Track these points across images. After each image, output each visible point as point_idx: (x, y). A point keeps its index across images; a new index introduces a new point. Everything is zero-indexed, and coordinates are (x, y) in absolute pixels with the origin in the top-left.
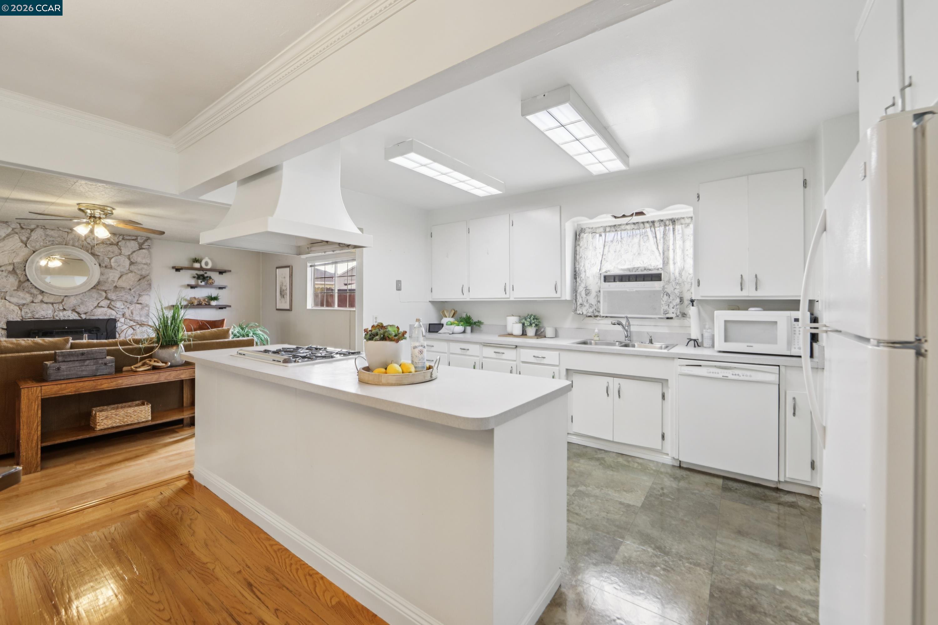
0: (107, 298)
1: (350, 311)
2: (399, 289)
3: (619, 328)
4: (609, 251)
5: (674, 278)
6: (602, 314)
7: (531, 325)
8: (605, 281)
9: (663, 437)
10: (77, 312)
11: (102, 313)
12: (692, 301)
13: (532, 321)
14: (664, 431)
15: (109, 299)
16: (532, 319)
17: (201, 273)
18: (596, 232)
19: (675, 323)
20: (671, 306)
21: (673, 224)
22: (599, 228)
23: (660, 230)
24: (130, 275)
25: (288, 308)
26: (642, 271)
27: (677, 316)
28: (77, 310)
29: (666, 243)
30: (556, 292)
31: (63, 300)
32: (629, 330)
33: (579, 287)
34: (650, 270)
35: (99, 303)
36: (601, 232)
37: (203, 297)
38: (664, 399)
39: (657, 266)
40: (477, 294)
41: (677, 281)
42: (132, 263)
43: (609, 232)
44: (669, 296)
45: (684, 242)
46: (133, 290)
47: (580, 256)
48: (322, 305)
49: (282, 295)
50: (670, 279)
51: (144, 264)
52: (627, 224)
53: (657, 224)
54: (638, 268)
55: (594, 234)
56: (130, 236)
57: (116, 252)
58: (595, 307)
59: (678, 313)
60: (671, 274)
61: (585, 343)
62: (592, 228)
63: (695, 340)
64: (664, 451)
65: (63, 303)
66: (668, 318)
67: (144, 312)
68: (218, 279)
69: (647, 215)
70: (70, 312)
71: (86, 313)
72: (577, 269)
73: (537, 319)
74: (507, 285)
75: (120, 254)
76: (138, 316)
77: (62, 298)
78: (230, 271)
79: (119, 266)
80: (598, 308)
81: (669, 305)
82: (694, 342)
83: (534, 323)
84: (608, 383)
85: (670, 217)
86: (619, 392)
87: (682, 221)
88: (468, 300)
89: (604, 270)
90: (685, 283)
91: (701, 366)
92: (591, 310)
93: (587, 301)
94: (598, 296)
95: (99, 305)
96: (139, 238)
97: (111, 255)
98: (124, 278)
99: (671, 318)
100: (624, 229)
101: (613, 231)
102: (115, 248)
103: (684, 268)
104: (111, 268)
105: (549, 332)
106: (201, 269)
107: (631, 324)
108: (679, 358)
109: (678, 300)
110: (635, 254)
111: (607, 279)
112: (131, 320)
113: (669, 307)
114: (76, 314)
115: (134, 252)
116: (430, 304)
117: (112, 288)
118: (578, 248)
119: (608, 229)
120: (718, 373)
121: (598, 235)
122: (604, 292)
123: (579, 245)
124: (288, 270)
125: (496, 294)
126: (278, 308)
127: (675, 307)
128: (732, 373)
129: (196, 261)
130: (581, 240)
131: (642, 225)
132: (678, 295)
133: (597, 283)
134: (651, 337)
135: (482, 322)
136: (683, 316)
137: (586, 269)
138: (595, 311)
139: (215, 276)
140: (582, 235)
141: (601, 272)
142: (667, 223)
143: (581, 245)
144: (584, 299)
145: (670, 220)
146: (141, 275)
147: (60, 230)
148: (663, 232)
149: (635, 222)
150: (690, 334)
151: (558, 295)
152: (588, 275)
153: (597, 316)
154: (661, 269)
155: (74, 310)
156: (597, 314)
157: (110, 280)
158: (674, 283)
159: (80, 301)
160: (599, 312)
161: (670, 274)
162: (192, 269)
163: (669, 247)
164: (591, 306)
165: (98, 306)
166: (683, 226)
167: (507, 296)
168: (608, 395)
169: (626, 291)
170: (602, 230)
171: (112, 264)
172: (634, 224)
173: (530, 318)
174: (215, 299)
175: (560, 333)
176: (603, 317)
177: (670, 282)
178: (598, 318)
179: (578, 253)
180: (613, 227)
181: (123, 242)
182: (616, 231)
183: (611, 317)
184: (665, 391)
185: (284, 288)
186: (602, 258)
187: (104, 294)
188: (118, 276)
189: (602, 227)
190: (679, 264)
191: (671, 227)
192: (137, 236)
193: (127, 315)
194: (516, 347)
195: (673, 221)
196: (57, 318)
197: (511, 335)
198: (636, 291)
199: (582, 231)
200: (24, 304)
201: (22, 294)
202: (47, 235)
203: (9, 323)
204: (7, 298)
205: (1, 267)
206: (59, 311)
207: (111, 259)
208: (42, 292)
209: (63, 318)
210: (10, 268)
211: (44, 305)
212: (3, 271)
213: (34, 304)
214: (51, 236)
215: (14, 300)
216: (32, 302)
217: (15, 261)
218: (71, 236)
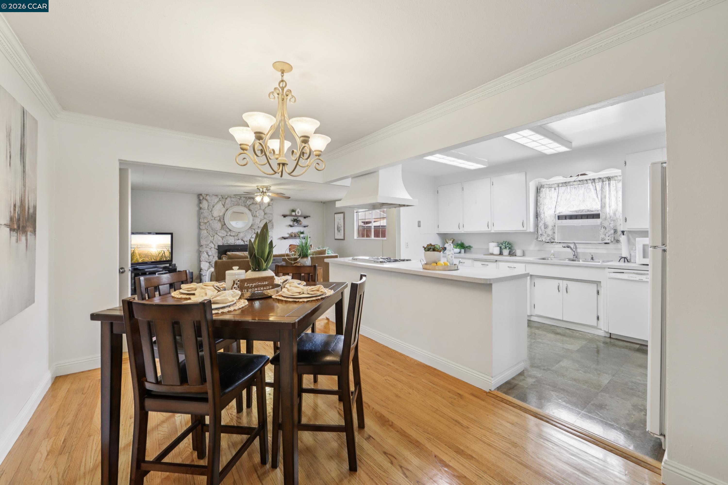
0: (255, 233)
1: (383, 240)
2: (419, 226)
3: (569, 250)
4: (561, 200)
5: (609, 216)
6: (556, 241)
7: (506, 248)
8: (559, 219)
9: (598, 318)
10: (243, 241)
12: (623, 232)
13: (507, 245)
14: (598, 315)
16: (506, 244)
17: (296, 218)
18: (552, 187)
19: (611, 246)
20: (607, 235)
21: (609, 181)
22: (554, 184)
23: (599, 185)
24: (265, 220)
25: (342, 238)
26: (586, 212)
27: (612, 242)
28: (243, 240)
29: (603, 193)
30: (523, 227)
31: (238, 234)
32: (576, 252)
33: (540, 223)
34: (592, 211)
35: (252, 236)
36: (555, 187)
37: (296, 232)
38: (599, 294)
39: (598, 208)
40: (468, 229)
41: (612, 219)
42: (265, 214)
43: (562, 186)
44: (606, 229)
45: (617, 192)
47: (541, 203)
48: (363, 236)
49: (339, 230)
50: (606, 217)
51: (270, 214)
52: (574, 181)
53: (596, 181)
54: (583, 210)
55: (550, 188)
58: (551, 236)
59: (613, 240)
60: (608, 214)
61: (543, 259)
62: (549, 185)
63: (625, 258)
64: (599, 327)
65: (238, 236)
66: (606, 243)
68: (304, 222)
69: (589, 175)
70: (241, 240)
72: (538, 212)
73: (510, 244)
74: (489, 222)
75: (260, 209)
77: (238, 233)
78: (310, 216)
79: (260, 215)
80: (554, 237)
81: (605, 234)
82: (624, 259)
83: (508, 247)
84: (559, 283)
85: (607, 176)
86: (567, 289)
87: (616, 178)
88: (463, 232)
89: (557, 212)
90: (618, 220)
91: (624, 273)
92: (548, 238)
93: (546, 232)
94: (553, 229)
97: (256, 210)
98: (262, 222)
99: (608, 243)
100: (572, 184)
101: (564, 186)
102: (258, 206)
103: (617, 210)
104: (257, 217)
105: (519, 252)
106: (296, 216)
107: (577, 247)
108: (608, 268)
109: (612, 231)
110: (581, 201)
111: (559, 218)
113: (605, 236)
114: (243, 242)
115: (266, 208)
116: (437, 235)
117: (257, 227)
118: (539, 198)
119: (560, 185)
120: (636, 277)
121: (553, 189)
122: (558, 226)
123: (539, 196)
124: (342, 215)
125: (482, 228)
126: (336, 238)
127: (610, 236)
128: (646, 277)
129: (293, 211)
130: (541, 192)
131: (586, 181)
132: (612, 228)
133: (553, 221)
134: (592, 256)
135: (472, 246)
136: (617, 242)
137: (545, 211)
138: (551, 239)
139: (301, 219)
140: (542, 189)
141: (555, 213)
142: (604, 179)
143: (541, 196)
144: (543, 231)
145: (606, 177)
146: (269, 220)
147: (236, 198)
148: (601, 186)
149: (581, 179)
150: (622, 254)
151: (525, 229)
152: (546, 215)
153: (553, 242)
154: (600, 210)
155: (242, 240)
156: (553, 241)
157: (256, 223)
158: (609, 220)
159: (244, 235)
160: (554, 239)
161: (606, 214)
162: (291, 215)
163: (606, 196)
164: (548, 235)
165: (251, 238)
166: (616, 181)
167: (490, 229)
168: (559, 291)
169: (574, 225)
170: (556, 185)
171: (257, 215)
172: (580, 181)
173: (505, 244)
174: (302, 233)
175: (527, 253)
176: (557, 243)
177: (607, 219)
178: (554, 244)
179: (539, 201)
180: (564, 184)
182: (566, 186)
183: (563, 243)
184: (599, 289)
185: (340, 226)
186: (556, 204)
187: (254, 231)
188: (260, 221)
189: (556, 183)
190: (613, 207)
191: (607, 182)
194: (496, 261)
195: (609, 179)
196: (236, 244)
197: (492, 254)
198: (582, 225)
199: (542, 186)
200: (223, 237)
201: (223, 231)
202: (232, 201)
203: (219, 246)
204: (218, 234)
205: (215, 218)
206: (237, 240)
207: (256, 212)
208: (230, 230)
209: (238, 244)
210: (218, 218)
211: (231, 237)
212: (216, 220)
213: (227, 237)
214: (233, 201)
215: (220, 234)
216: (227, 235)
217: (220, 215)
218: (241, 201)
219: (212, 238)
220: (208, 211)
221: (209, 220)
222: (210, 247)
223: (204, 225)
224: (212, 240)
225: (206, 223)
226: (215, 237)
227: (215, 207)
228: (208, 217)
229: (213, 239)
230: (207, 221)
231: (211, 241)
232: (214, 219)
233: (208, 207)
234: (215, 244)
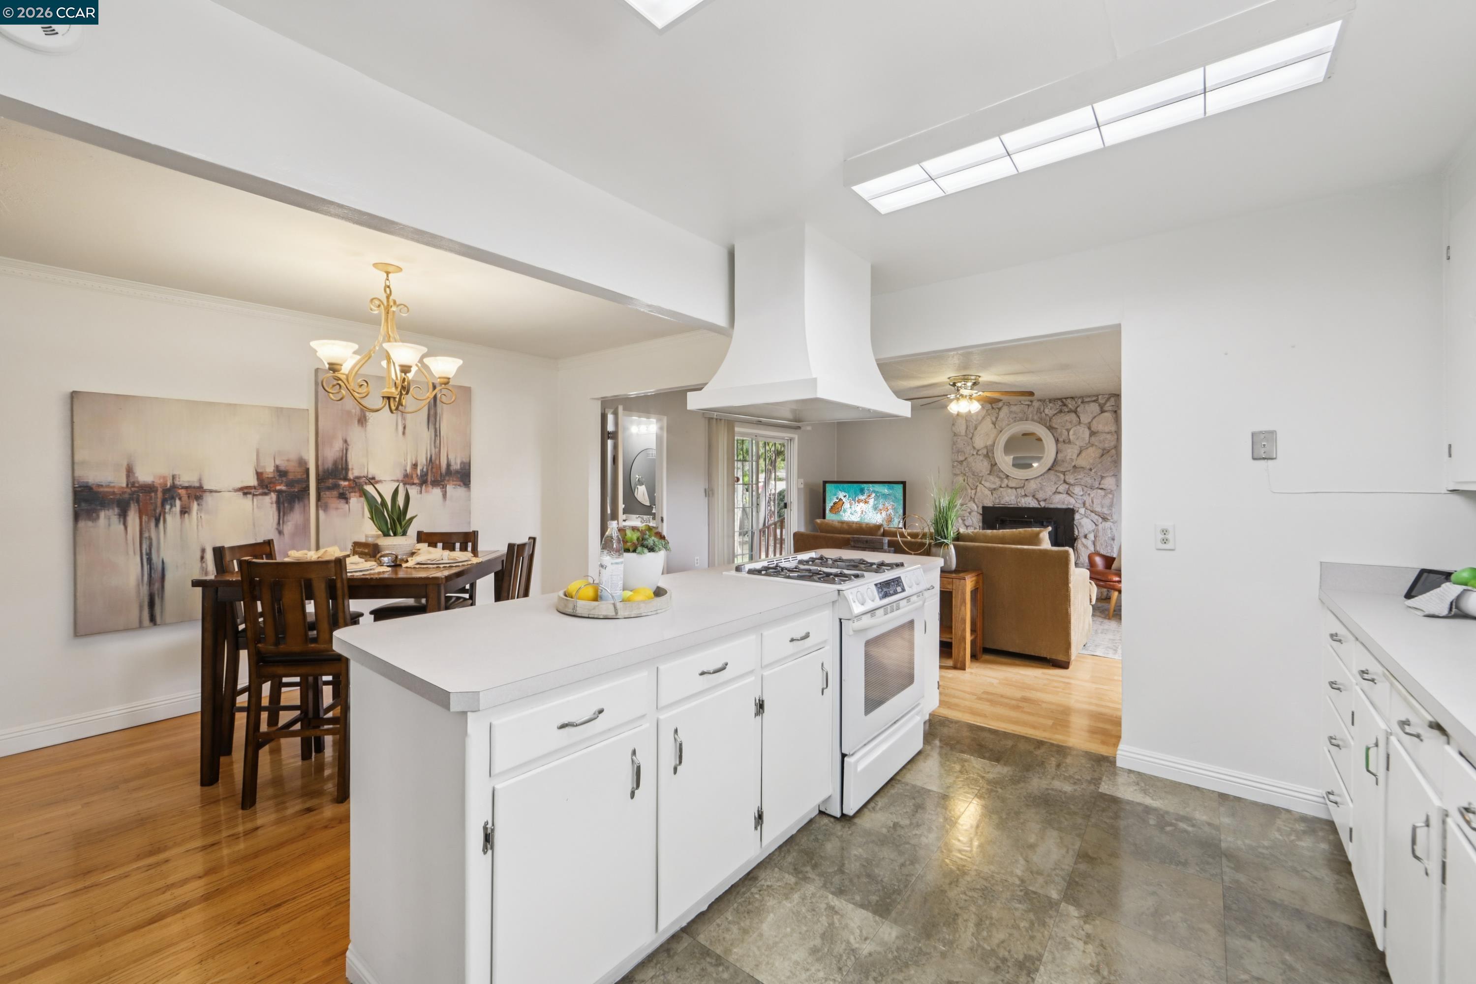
0: (1065, 482)
10: (1036, 499)
11: (1060, 501)
15: (1067, 484)
24: (1091, 450)
28: (1036, 497)
35: (1057, 488)
42: (1093, 434)
46: (1093, 471)
51: (1108, 433)
56: (1089, 396)
57: (1074, 422)
65: (1025, 488)
67: (1107, 501)
70: (1031, 498)
71: (1045, 500)
75: (1080, 423)
76: (1099, 506)
77: (1023, 482)
79: (1077, 439)
95: (1058, 491)
96: (1100, 397)
97: (1069, 426)
98: (1083, 454)
102: (1073, 415)
104: (1070, 442)
112: (1092, 511)
114: (1036, 501)
115: (1095, 417)
117: (1070, 468)
146: (1104, 449)
147: (1022, 404)
155: (1034, 496)
157: (1067, 458)
159: (1039, 485)
165: (1056, 492)
171: (1071, 437)
181: (1082, 406)
187: (1062, 476)
188: (1077, 452)
192: (1097, 396)
193: (1087, 505)
196: (1020, 505)
200: (995, 489)
201: (991, 478)
202: (1011, 412)
203: (984, 508)
204: (983, 482)
205: (978, 451)
206: (1022, 496)
207: (1068, 431)
208: (1007, 476)
209: (1024, 505)
210: (985, 452)
211: (1010, 490)
212: (980, 455)
213: (1002, 489)
214: (1015, 413)
215: (987, 484)
216: (1001, 487)
217: (988, 444)
218: (1031, 409)
219: (973, 492)
220: (966, 438)
221: (967, 455)
222: (969, 510)
223: (959, 466)
224: (973, 497)
225: (962, 461)
226: (978, 488)
227: (979, 428)
228: (965, 450)
229: (975, 494)
230: (964, 459)
231: (971, 498)
232: (977, 453)
233: (966, 431)
234: (977, 503)
